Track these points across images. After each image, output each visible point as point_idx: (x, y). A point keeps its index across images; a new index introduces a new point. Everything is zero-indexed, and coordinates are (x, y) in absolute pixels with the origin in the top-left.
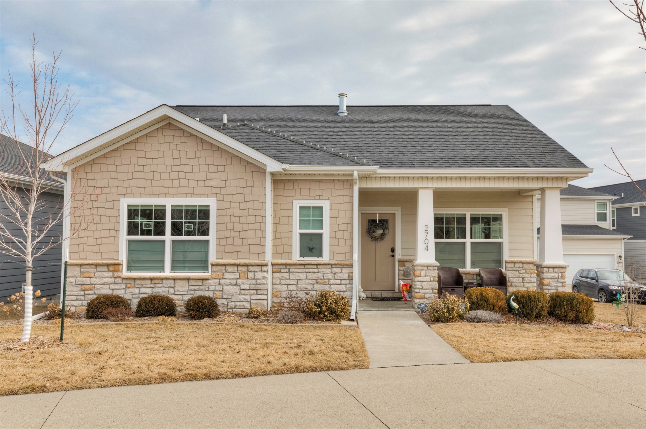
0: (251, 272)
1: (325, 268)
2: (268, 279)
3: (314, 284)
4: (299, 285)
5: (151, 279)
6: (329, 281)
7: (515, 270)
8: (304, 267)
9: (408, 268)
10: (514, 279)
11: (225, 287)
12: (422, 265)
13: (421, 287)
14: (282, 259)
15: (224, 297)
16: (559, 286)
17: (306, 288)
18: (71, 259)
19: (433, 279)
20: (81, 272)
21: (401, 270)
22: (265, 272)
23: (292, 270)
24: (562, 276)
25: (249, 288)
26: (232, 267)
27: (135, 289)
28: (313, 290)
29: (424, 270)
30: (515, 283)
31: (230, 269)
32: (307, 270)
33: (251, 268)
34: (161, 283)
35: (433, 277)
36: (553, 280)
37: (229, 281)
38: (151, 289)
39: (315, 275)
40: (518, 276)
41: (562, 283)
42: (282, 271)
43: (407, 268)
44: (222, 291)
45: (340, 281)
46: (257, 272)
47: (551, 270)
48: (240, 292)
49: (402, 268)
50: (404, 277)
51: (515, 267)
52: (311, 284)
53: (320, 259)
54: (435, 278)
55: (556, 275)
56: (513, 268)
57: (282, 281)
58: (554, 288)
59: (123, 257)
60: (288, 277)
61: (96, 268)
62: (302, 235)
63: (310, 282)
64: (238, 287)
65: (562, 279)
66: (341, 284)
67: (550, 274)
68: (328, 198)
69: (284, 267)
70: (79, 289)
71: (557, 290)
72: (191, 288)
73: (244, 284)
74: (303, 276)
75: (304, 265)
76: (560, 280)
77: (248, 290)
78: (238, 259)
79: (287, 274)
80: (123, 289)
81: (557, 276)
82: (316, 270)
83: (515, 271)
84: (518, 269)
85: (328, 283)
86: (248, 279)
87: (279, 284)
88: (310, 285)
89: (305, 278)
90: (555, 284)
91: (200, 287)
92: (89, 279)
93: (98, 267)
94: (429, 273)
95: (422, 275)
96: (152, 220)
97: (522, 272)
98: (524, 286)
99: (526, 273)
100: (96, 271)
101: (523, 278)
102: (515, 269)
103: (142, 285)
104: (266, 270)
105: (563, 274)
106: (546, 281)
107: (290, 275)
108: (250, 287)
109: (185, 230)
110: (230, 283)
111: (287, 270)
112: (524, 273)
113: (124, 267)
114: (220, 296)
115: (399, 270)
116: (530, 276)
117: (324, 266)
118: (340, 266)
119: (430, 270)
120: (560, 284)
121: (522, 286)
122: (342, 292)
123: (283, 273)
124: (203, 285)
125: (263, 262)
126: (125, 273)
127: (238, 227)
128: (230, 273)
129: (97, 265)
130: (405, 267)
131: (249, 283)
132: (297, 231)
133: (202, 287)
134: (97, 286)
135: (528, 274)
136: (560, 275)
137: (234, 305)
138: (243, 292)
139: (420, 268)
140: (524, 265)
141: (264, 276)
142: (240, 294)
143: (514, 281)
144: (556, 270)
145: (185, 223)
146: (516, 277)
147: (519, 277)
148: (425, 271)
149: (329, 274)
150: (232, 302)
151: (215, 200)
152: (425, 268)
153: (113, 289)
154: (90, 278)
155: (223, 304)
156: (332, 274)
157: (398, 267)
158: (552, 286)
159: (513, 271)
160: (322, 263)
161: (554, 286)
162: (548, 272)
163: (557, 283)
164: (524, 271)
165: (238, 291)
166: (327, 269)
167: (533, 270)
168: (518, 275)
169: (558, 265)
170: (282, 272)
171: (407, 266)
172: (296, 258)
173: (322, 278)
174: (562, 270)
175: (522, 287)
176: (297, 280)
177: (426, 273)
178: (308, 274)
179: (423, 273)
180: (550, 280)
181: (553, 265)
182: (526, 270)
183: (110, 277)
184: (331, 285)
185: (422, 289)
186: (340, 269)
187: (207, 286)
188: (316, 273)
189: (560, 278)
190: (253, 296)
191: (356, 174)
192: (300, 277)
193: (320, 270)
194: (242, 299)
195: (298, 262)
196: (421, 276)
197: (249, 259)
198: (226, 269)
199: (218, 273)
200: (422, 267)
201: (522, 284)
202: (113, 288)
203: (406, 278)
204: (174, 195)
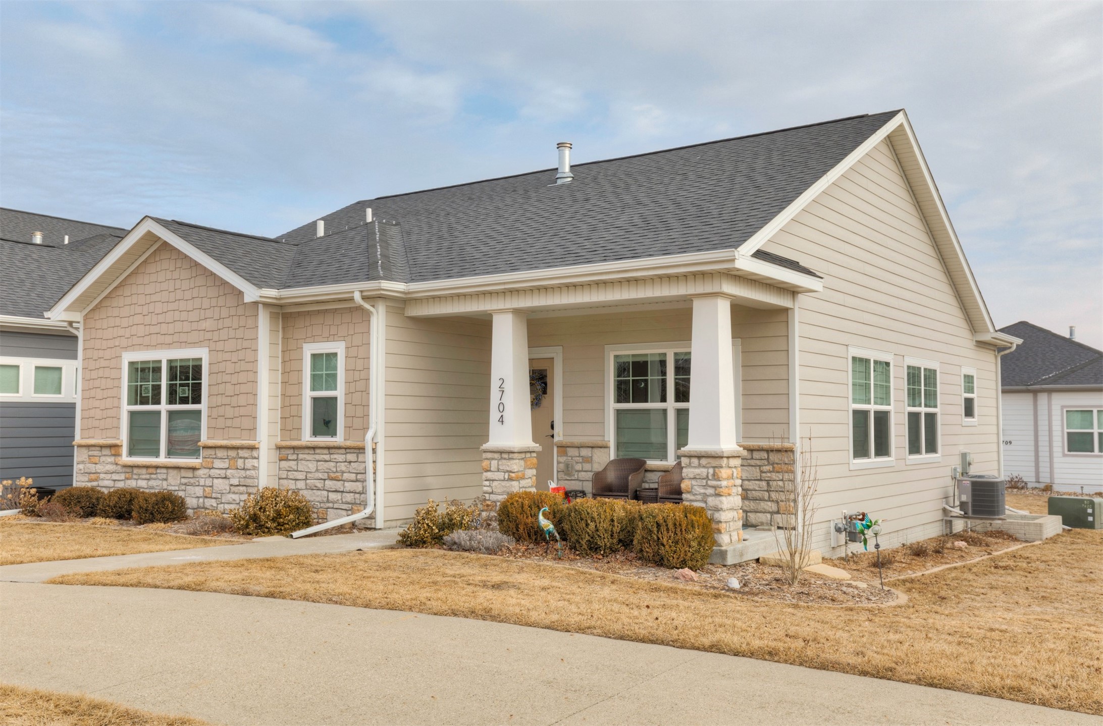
0: (241, 458)
1: (338, 454)
2: (258, 470)
3: (325, 480)
4: (308, 481)
5: (147, 467)
6: (342, 476)
7: (752, 466)
8: (314, 451)
9: (572, 459)
10: (751, 483)
11: (215, 481)
12: (494, 450)
13: (491, 491)
14: (291, 440)
15: (214, 495)
16: (708, 494)
17: (316, 486)
18: (82, 438)
19: (509, 475)
20: (89, 456)
21: (561, 463)
22: (255, 458)
23: (301, 456)
24: (714, 475)
25: (238, 484)
26: (222, 450)
27: (133, 481)
28: (324, 490)
29: (496, 459)
30: (753, 492)
31: (221, 453)
32: (317, 457)
33: (242, 453)
34: (155, 472)
35: (508, 471)
36: (699, 482)
37: (218, 472)
38: (146, 481)
39: (326, 465)
40: (759, 478)
41: (715, 487)
42: (289, 458)
43: (570, 458)
44: (212, 486)
45: (354, 475)
46: (247, 458)
47: (695, 461)
48: (230, 489)
49: (562, 459)
50: (565, 475)
51: (752, 458)
52: (321, 479)
53: (333, 439)
54: (511, 474)
55: (703, 472)
56: (748, 461)
57: (289, 473)
58: (699, 497)
59: (124, 438)
60: (295, 468)
61: (101, 451)
62: (315, 400)
63: (320, 475)
64: (226, 481)
65: (715, 480)
66: (357, 481)
67: (692, 470)
68: (343, 338)
69: (292, 451)
70: (87, 479)
71: (706, 502)
72: (184, 481)
73: (233, 477)
74: (312, 466)
75: (314, 448)
76: (710, 483)
77: (237, 486)
78: (229, 439)
79: (295, 463)
80: (123, 480)
81: (704, 475)
82: (327, 457)
83: (753, 468)
84: (758, 462)
85: (341, 478)
86: (237, 469)
87: (285, 479)
88: (320, 481)
89: (315, 469)
90: (702, 491)
91: (190, 479)
92: (94, 465)
93: (103, 449)
94: (502, 465)
95: (492, 469)
96: (149, 382)
97: (765, 468)
98: (770, 500)
99: (773, 471)
100: (100, 455)
101: (768, 482)
102: (752, 462)
103: (139, 475)
104: (256, 456)
105: (717, 469)
106: (685, 484)
107: (299, 464)
108: (239, 481)
109: (181, 396)
110: (220, 474)
111: (294, 457)
112: (770, 472)
113: (125, 450)
114: (209, 493)
115: (558, 463)
116: (781, 477)
117: (337, 451)
118: (355, 451)
119: (505, 459)
120: (710, 491)
121: (766, 498)
122: (358, 493)
123: (291, 462)
124: (194, 477)
125: (251, 443)
126: (125, 459)
127: (230, 389)
128: (220, 460)
129: (102, 447)
130: (567, 456)
131: (239, 475)
132: (308, 394)
133: (192, 481)
134: (102, 476)
135: (777, 474)
136: (711, 471)
137: (223, 508)
138: (233, 489)
139: (489, 455)
140: (771, 454)
141: (253, 464)
142: (229, 493)
143: (751, 488)
144: (704, 461)
145: (181, 385)
146: (755, 480)
147: (760, 480)
148: (496, 461)
149: (342, 464)
150: (222, 503)
151: (206, 350)
152: (496, 456)
153: (115, 481)
154: (96, 464)
155: (212, 506)
156: (346, 463)
157: (558, 456)
158: (696, 494)
159: (750, 468)
160: (335, 444)
161: (700, 494)
162: (689, 465)
163: (706, 489)
164: (769, 468)
165: (228, 488)
166: (340, 456)
167: (787, 466)
168: (759, 475)
169: (705, 452)
170: (290, 460)
171: (569, 454)
172: (307, 437)
173: (334, 470)
174: (714, 462)
175: (766, 501)
176: (307, 472)
177: (498, 465)
178: (319, 463)
179: (494, 464)
180: (694, 482)
181: (696, 451)
182: (776, 466)
183: (112, 463)
184: (344, 481)
185: (492, 493)
186: (355, 455)
187: (197, 479)
188: (328, 461)
189: (710, 478)
190: (243, 495)
191: (357, 296)
192: (309, 468)
193: (332, 456)
194: (231, 500)
195: (309, 444)
196: (490, 471)
197: (240, 438)
198: (215, 454)
199: (208, 460)
200: (493, 454)
201: (766, 495)
202: (114, 479)
203: (568, 478)
204: (169, 345)
